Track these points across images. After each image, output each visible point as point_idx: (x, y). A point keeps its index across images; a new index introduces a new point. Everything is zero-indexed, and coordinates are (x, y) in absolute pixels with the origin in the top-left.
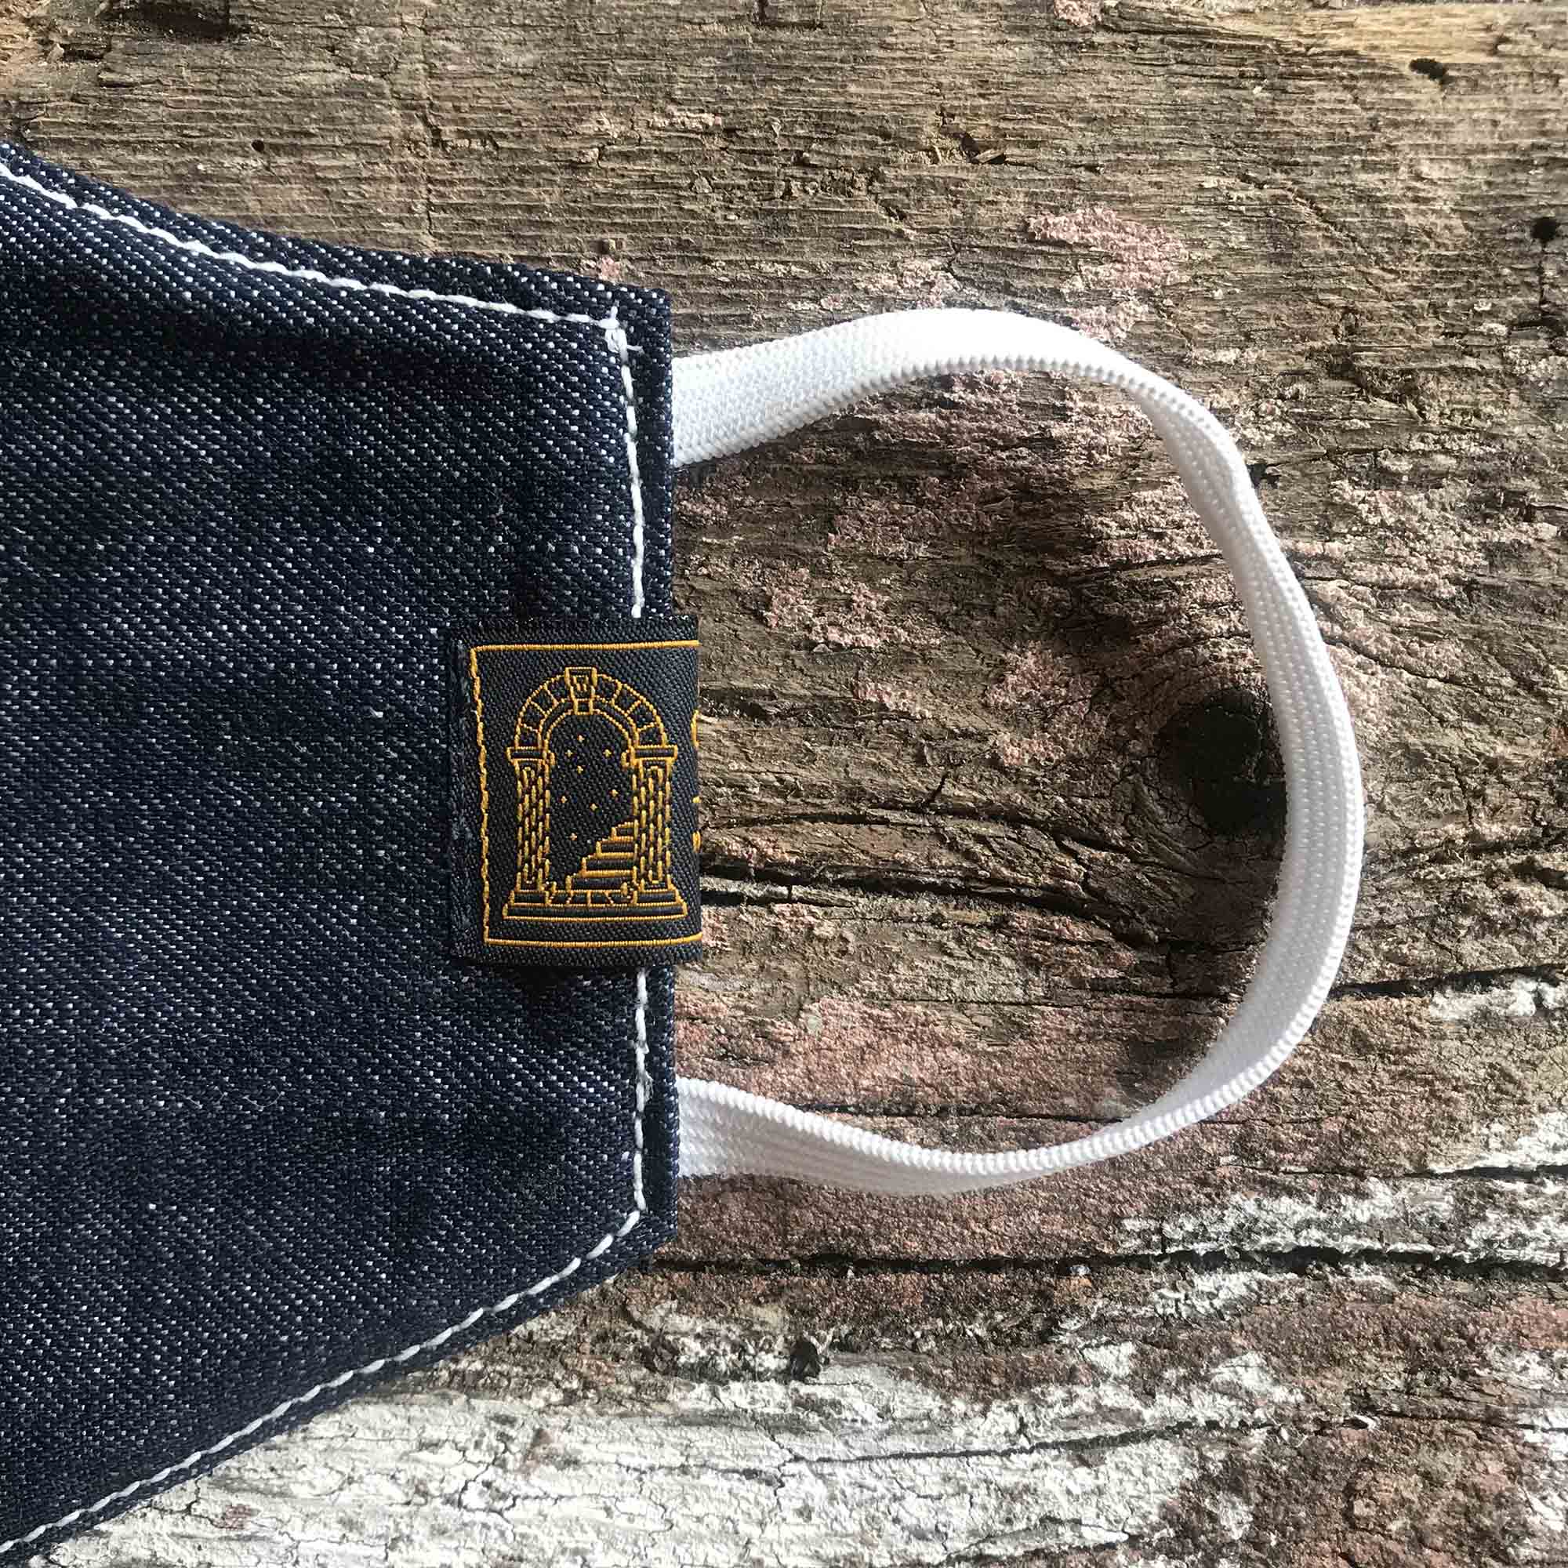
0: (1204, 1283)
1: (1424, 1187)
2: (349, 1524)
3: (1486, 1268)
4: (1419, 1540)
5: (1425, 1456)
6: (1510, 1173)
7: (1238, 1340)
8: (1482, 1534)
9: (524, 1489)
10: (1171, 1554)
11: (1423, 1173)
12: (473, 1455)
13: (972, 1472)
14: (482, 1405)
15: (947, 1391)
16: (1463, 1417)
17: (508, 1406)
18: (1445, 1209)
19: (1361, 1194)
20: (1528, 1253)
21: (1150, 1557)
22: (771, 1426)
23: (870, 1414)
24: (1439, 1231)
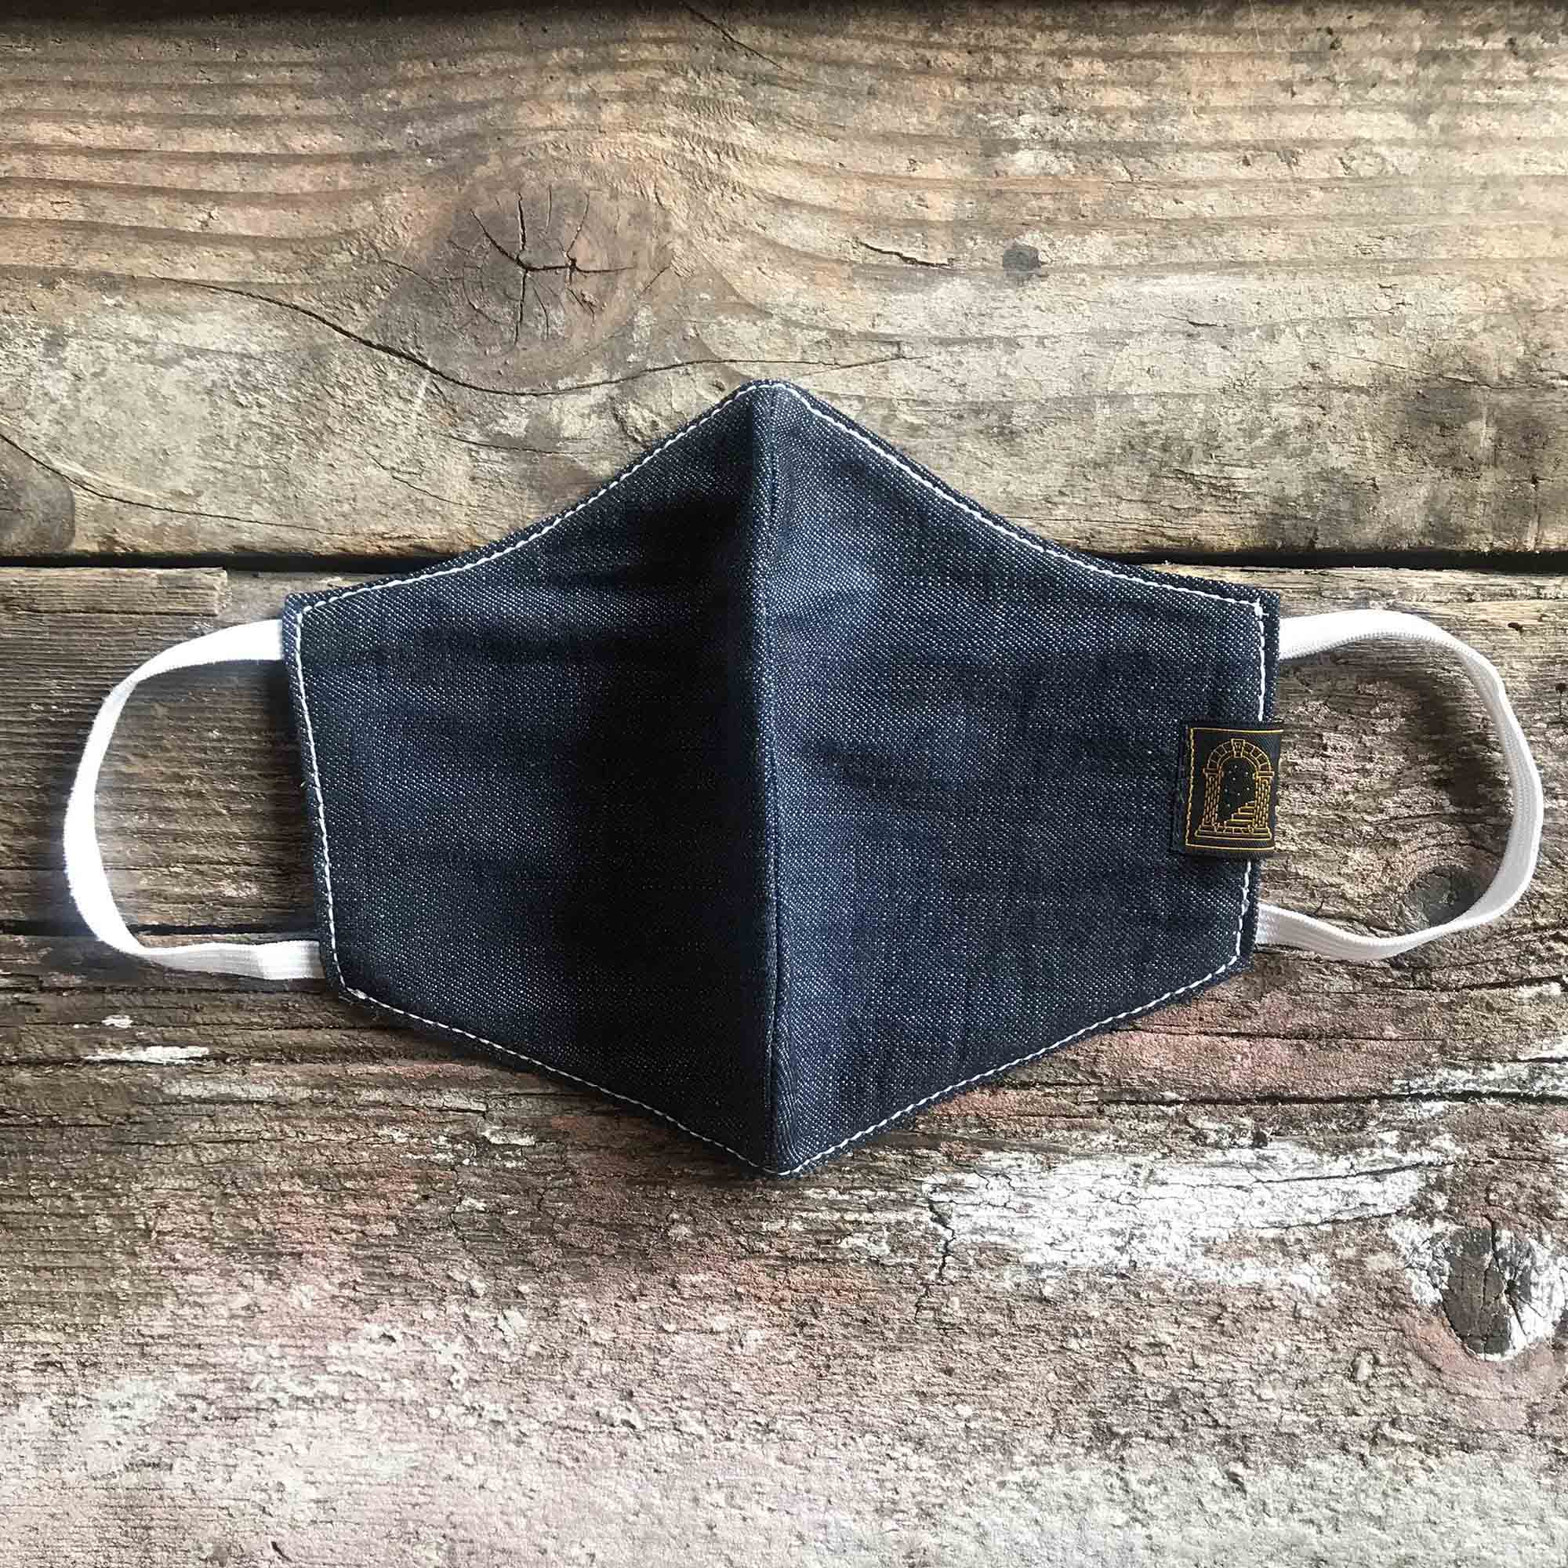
0: (1426, 1105)
1: (1516, 1066)
2: (1071, 1211)
3: (1542, 1099)
4: (1517, 1210)
5: (1518, 1176)
6: (1552, 1060)
7: (1441, 1128)
8: (1542, 1208)
9: (1144, 1195)
10: (1415, 1218)
11: (1516, 1060)
12: (1123, 1181)
13: (1332, 1185)
14: (1131, 1159)
15: (1320, 1151)
16: (1534, 1159)
17: (1139, 1160)
18: (1525, 1075)
19: (1490, 1069)
20: (1558, 1093)
21: (1405, 1219)
22: (1247, 1167)
23: (1289, 1161)
24: (1522, 1084)
